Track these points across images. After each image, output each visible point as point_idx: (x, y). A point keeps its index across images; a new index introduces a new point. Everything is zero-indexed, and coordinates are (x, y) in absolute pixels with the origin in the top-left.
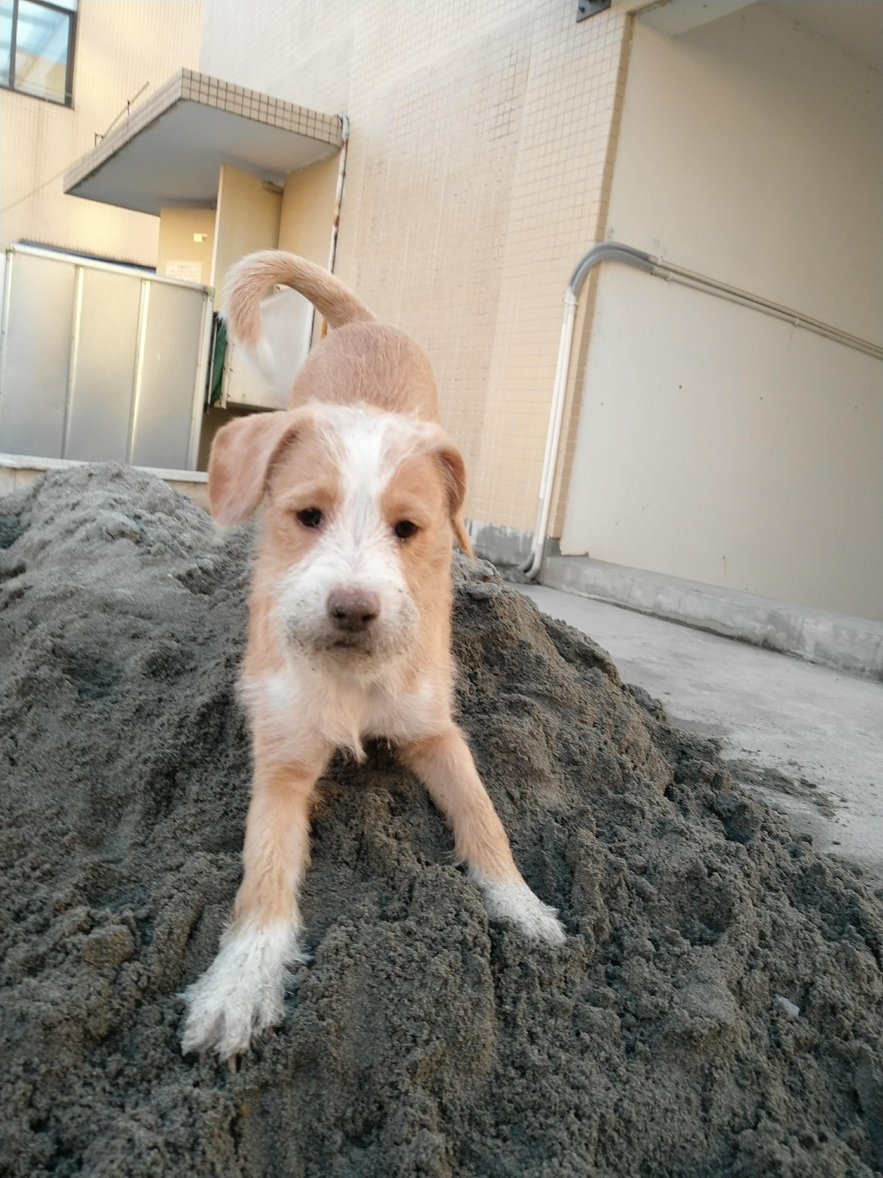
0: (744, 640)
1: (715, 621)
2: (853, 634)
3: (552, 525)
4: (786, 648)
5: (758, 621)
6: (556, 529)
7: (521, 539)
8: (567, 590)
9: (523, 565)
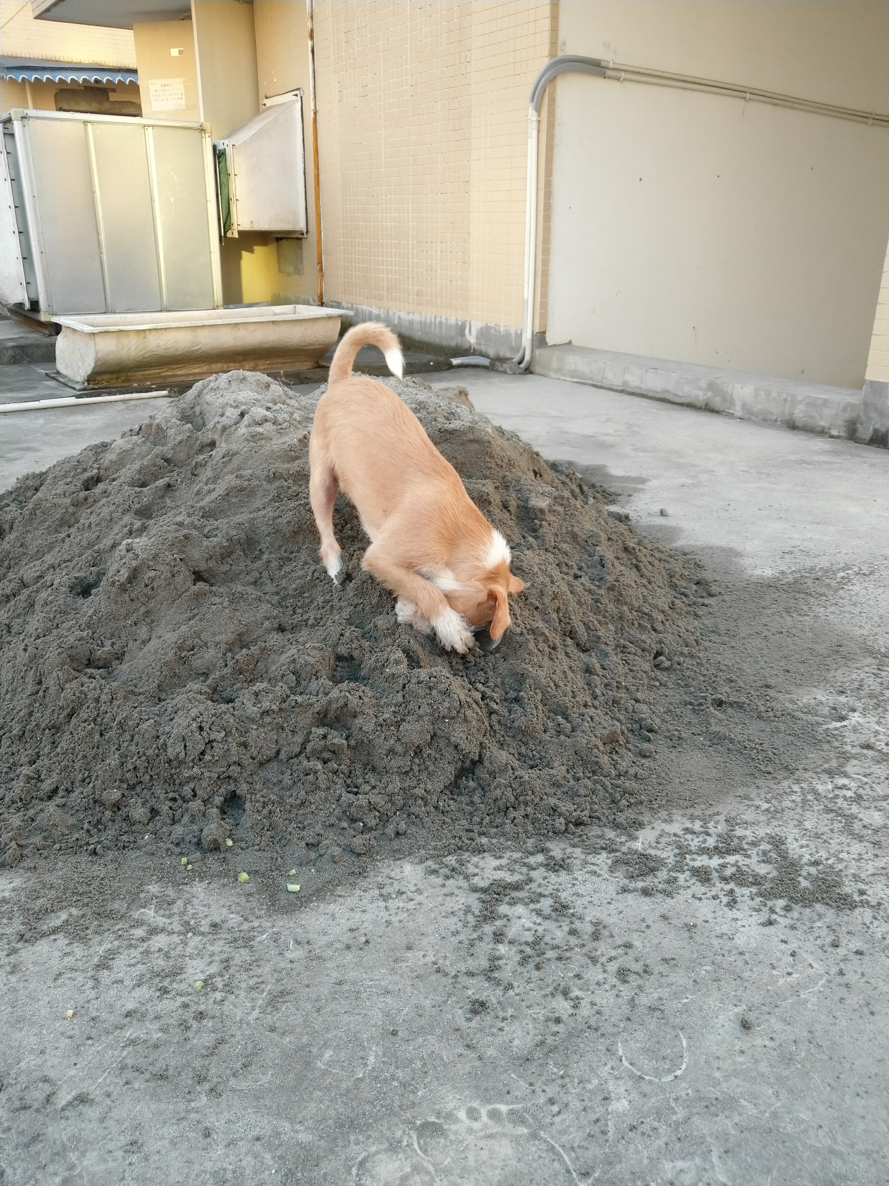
0: (691, 406)
1: (670, 392)
2: (768, 393)
3: (537, 321)
4: (721, 409)
5: (700, 389)
6: (540, 324)
7: (513, 335)
8: (555, 376)
9: (517, 358)
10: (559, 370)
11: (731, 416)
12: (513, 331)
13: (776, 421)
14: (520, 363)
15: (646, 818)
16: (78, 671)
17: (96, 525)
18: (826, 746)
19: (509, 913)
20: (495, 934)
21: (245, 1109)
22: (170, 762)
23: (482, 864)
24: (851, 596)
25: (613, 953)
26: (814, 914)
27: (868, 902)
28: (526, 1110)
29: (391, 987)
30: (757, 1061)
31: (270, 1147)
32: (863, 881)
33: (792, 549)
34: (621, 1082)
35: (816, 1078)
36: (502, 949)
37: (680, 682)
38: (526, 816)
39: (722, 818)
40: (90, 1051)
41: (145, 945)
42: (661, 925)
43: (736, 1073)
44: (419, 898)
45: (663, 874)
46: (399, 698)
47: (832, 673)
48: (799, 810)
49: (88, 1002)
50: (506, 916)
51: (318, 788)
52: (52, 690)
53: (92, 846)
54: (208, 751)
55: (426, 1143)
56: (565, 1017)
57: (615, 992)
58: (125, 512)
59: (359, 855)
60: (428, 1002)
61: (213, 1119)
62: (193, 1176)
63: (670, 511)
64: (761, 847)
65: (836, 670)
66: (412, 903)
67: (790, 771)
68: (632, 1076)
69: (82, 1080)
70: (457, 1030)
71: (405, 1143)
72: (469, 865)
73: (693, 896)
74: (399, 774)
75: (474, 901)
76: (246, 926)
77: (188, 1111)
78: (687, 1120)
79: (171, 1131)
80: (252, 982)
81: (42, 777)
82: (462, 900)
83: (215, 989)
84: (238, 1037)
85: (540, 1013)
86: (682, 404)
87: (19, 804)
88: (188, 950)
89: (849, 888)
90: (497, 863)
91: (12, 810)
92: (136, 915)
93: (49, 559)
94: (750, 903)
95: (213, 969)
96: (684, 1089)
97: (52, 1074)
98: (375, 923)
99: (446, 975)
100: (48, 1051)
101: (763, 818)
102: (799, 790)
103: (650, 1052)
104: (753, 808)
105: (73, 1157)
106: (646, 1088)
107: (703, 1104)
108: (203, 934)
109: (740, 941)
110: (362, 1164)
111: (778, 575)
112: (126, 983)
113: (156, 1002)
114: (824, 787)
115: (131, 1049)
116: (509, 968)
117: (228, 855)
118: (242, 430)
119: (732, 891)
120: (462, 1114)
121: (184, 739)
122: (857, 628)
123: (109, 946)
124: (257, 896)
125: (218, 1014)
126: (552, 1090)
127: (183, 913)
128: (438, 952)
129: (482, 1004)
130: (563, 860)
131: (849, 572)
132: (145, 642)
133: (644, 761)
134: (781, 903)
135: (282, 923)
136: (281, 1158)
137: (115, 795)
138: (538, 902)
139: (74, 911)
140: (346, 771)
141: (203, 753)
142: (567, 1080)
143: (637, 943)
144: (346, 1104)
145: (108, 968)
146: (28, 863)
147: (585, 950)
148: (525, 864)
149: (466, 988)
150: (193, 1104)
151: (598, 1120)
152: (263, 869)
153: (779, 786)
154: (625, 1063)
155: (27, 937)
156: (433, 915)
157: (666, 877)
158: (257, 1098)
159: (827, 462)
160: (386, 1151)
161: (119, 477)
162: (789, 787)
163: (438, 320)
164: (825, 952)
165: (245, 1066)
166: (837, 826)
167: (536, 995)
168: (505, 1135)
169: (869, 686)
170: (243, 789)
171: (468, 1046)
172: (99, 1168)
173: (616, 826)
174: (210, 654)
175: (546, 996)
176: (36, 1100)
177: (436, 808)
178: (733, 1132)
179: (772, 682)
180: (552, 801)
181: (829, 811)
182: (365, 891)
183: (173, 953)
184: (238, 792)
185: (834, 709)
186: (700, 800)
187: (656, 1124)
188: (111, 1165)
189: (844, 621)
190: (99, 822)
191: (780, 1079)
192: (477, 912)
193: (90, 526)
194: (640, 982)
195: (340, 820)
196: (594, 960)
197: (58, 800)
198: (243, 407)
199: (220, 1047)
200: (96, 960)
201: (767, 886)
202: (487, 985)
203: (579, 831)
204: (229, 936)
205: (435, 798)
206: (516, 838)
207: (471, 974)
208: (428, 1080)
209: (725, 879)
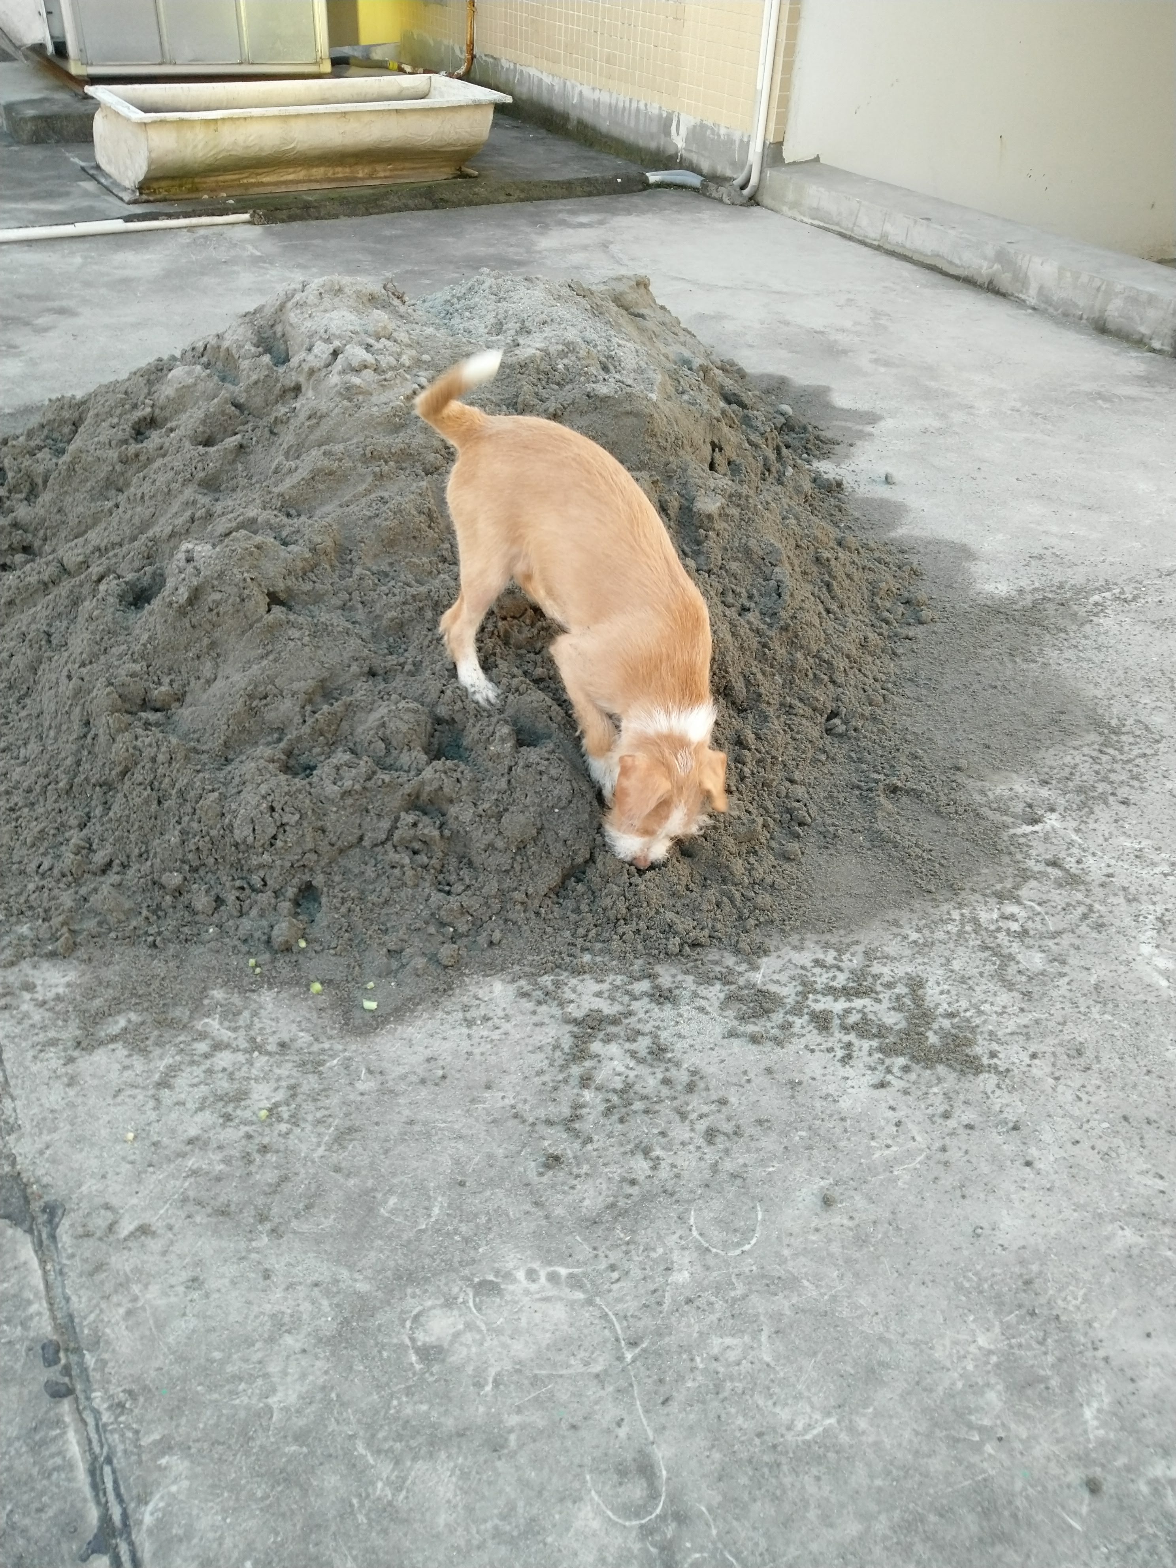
1: (944, 258)
3: (772, 126)
4: (1010, 292)
6: (776, 131)
7: (737, 143)
8: (790, 214)
9: (740, 180)
10: (795, 205)
11: (1021, 303)
12: (737, 136)
13: (1081, 318)
14: (743, 187)
15: (771, 943)
16: (131, 713)
17: (151, 498)
18: (1006, 859)
19: (601, 1052)
20: (582, 1078)
21: (305, 1252)
22: (236, 845)
23: (579, 988)
24: (1098, 634)
25: (705, 1109)
26: (933, 1078)
27: (996, 1067)
28: (585, 1274)
29: (464, 1131)
30: (830, 1241)
31: (328, 1294)
32: (999, 1042)
33: (1042, 552)
34: (686, 1253)
35: (886, 1262)
36: (588, 1095)
37: (853, 754)
38: (638, 931)
39: (860, 949)
40: (152, 1179)
41: (208, 1062)
42: (764, 1081)
43: (805, 1252)
44: (506, 1026)
45: (778, 1017)
46: (503, 784)
47: (1042, 753)
48: (951, 945)
49: (149, 1124)
50: (597, 1056)
51: (404, 884)
52: (102, 739)
53: (151, 939)
54: (280, 836)
55: (481, 1302)
56: (641, 1178)
57: (698, 1154)
58: (186, 482)
59: (446, 967)
60: (500, 1152)
61: (273, 1260)
62: (252, 1317)
63: (898, 475)
64: (897, 991)
65: (1048, 748)
66: (498, 1032)
67: (954, 889)
68: (699, 1247)
69: (144, 1210)
70: (527, 1185)
71: (460, 1300)
72: (566, 989)
73: (806, 1047)
74: (498, 872)
75: (565, 1036)
76: (316, 1048)
77: (249, 1251)
78: (745, 1297)
79: (231, 1270)
80: (319, 1115)
81: (94, 847)
82: (552, 1033)
83: (280, 1120)
84: (302, 1175)
85: (616, 1173)
86: (957, 278)
87: (70, 878)
88: (255, 1072)
89: (980, 1049)
90: (597, 987)
91: (62, 885)
92: (199, 1025)
93: (94, 537)
94: (867, 1059)
95: (279, 1096)
96: (749, 1266)
97: (115, 1201)
98: (455, 1054)
99: (524, 1121)
100: (109, 1176)
101: (908, 952)
102: (958, 917)
103: (722, 1223)
104: (899, 938)
105: (136, 1289)
106: (710, 1261)
107: (765, 1281)
108: (269, 1054)
109: (845, 1104)
110: (416, 1318)
111: (1014, 593)
112: (188, 1106)
113: (219, 1129)
114: (987, 915)
115: (192, 1180)
116: (591, 1118)
117: (301, 959)
118: (334, 379)
119: (849, 1045)
120: (521, 1275)
121: (252, 821)
122: (1091, 686)
123: (171, 1061)
124: (330, 1012)
125: (282, 1148)
126: (615, 1256)
127: (249, 1027)
128: (518, 1093)
129: (557, 1158)
130: (670, 991)
131: (1107, 595)
132: (209, 682)
133: (787, 866)
134: (901, 1061)
135: (355, 1047)
136: (337, 1305)
137: (174, 879)
138: (635, 1041)
139: (133, 1016)
140: (438, 867)
141: (274, 837)
142: (632, 1247)
143: (733, 1100)
144: (405, 1255)
145: (169, 1087)
146: (81, 953)
147: (676, 1103)
148: (627, 992)
149: (543, 1138)
150: (254, 1244)
151: (655, 1291)
152: (338, 978)
153: (936, 911)
154: (695, 1233)
155: (84, 1045)
156: (518, 1049)
157: (780, 1021)
158: (318, 1243)
159: (1133, 399)
160: (442, 1306)
161: (178, 427)
162: (948, 913)
163: (634, 105)
164: (934, 1123)
165: (307, 1207)
166: (990, 968)
167: (616, 1151)
168: (561, 1299)
169: (1082, 775)
170: (319, 880)
171: (536, 1204)
172: (161, 1302)
173: (737, 951)
174: (286, 707)
175: (625, 1153)
176: (99, 1227)
177: (537, 914)
178: (788, 1312)
179: (963, 763)
180: (670, 916)
181: (985, 948)
182: (448, 1013)
183: (238, 1075)
184: (314, 883)
185: (1030, 806)
186: (841, 923)
187: (713, 1299)
188: (173, 1299)
189: (1079, 674)
190: (159, 906)
191: (848, 1261)
192: (567, 1050)
193: (142, 497)
194: (728, 1144)
195: (427, 923)
196: (683, 1116)
197: (113, 878)
198: (337, 343)
199: (283, 1185)
200: (157, 1077)
201: (891, 1039)
202: (565, 1136)
203: (694, 954)
204: (296, 1058)
205: (536, 903)
206: (622, 958)
207: (549, 1123)
208: (491, 1236)
209: (845, 1028)
